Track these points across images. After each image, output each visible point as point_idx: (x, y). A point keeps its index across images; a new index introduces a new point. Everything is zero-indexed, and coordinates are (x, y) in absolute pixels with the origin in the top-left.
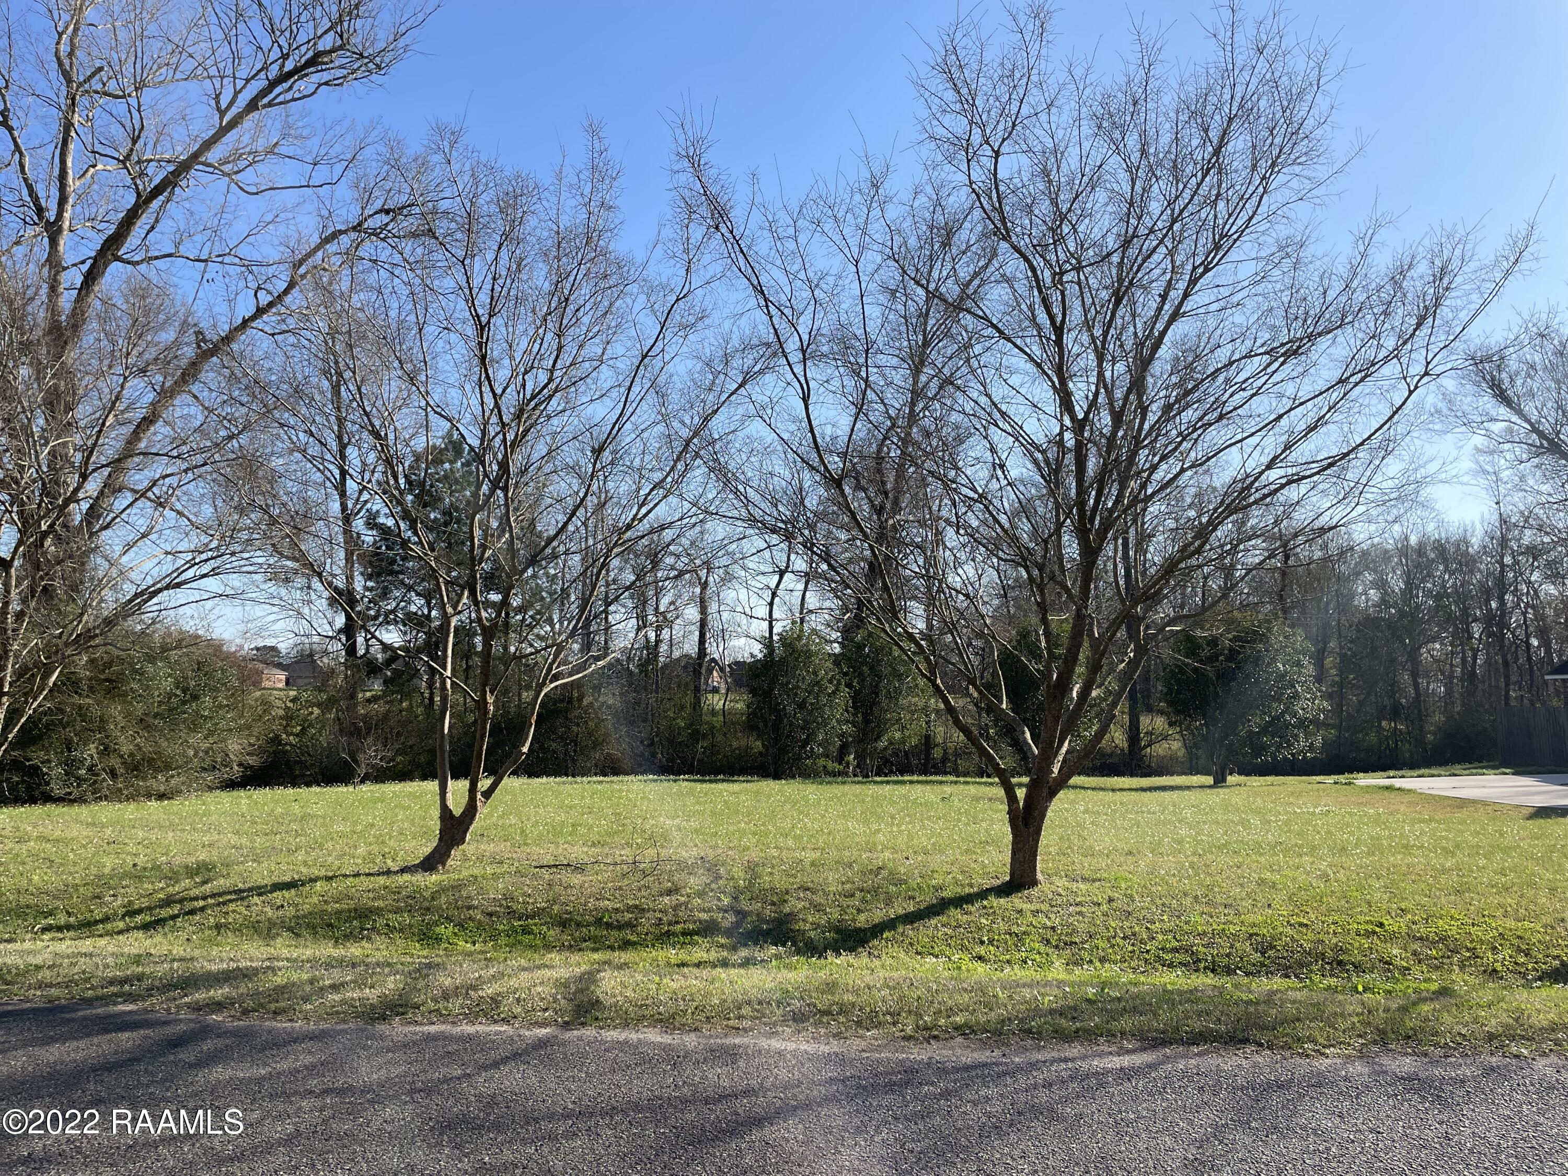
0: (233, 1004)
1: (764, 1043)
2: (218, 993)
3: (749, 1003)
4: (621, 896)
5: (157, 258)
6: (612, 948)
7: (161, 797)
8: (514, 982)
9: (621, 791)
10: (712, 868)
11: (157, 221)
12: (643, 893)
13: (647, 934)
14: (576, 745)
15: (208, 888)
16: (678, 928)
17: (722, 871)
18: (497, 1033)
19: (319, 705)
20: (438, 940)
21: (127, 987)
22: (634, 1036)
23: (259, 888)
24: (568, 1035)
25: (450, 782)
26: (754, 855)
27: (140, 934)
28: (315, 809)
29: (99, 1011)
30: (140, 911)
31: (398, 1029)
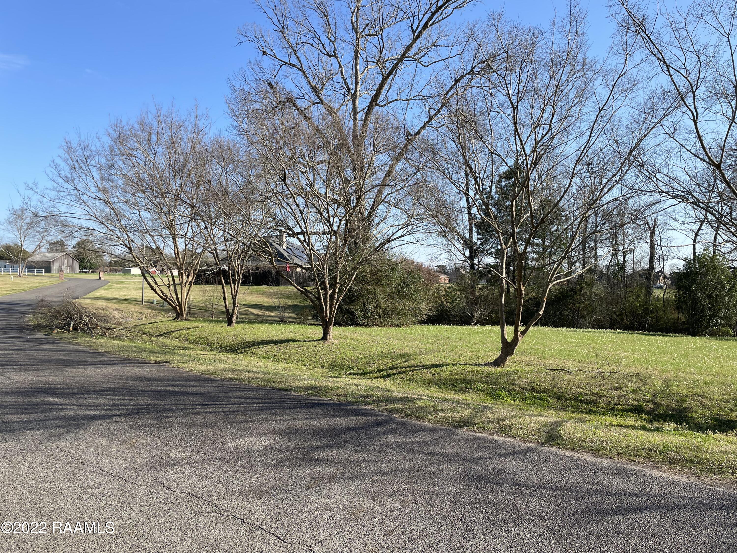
0: (402, 411)
1: (649, 471)
2: (398, 406)
3: (644, 449)
4: (590, 388)
5: (391, 102)
6: (582, 412)
7: (397, 326)
8: (521, 420)
9: (598, 337)
10: (642, 379)
11: (391, 86)
12: (601, 387)
13: (602, 408)
14: (578, 313)
15: (407, 364)
16: (619, 407)
17: (648, 381)
18: (508, 442)
19: (459, 290)
20: (499, 397)
21: (366, 399)
22: (576, 455)
23: (426, 366)
24: (543, 448)
25: (505, 327)
26: (670, 375)
27: (382, 380)
28: (452, 335)
29: (355, 407)
30: (382, 370)
31: (465, 432)
